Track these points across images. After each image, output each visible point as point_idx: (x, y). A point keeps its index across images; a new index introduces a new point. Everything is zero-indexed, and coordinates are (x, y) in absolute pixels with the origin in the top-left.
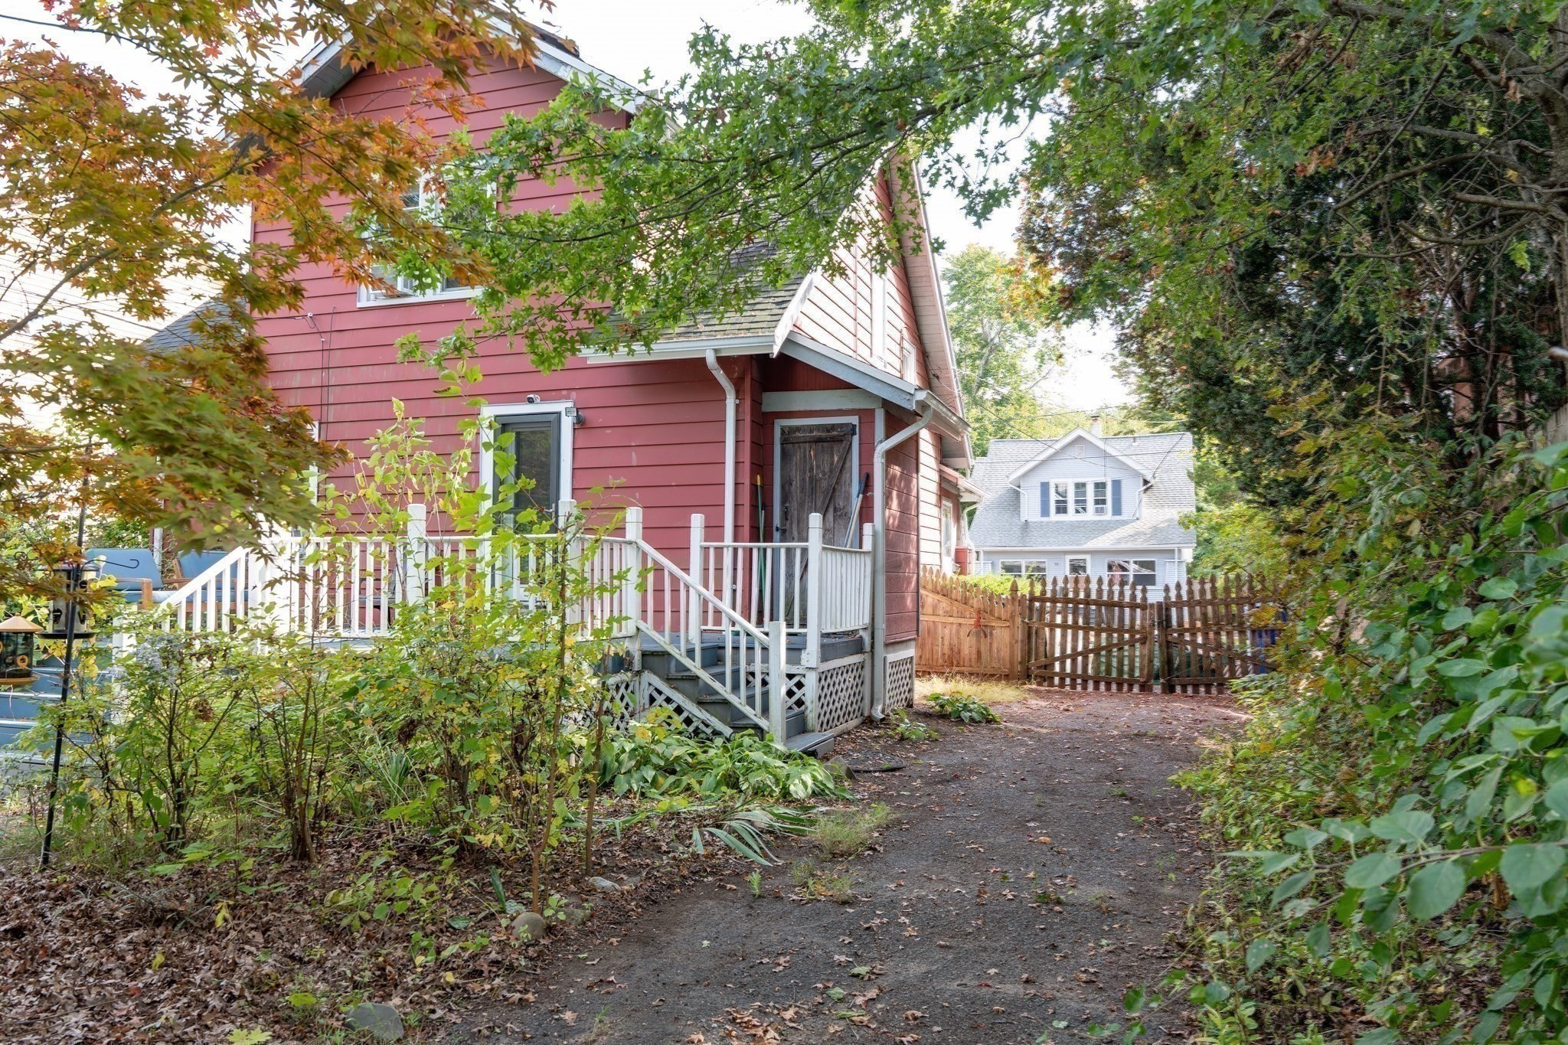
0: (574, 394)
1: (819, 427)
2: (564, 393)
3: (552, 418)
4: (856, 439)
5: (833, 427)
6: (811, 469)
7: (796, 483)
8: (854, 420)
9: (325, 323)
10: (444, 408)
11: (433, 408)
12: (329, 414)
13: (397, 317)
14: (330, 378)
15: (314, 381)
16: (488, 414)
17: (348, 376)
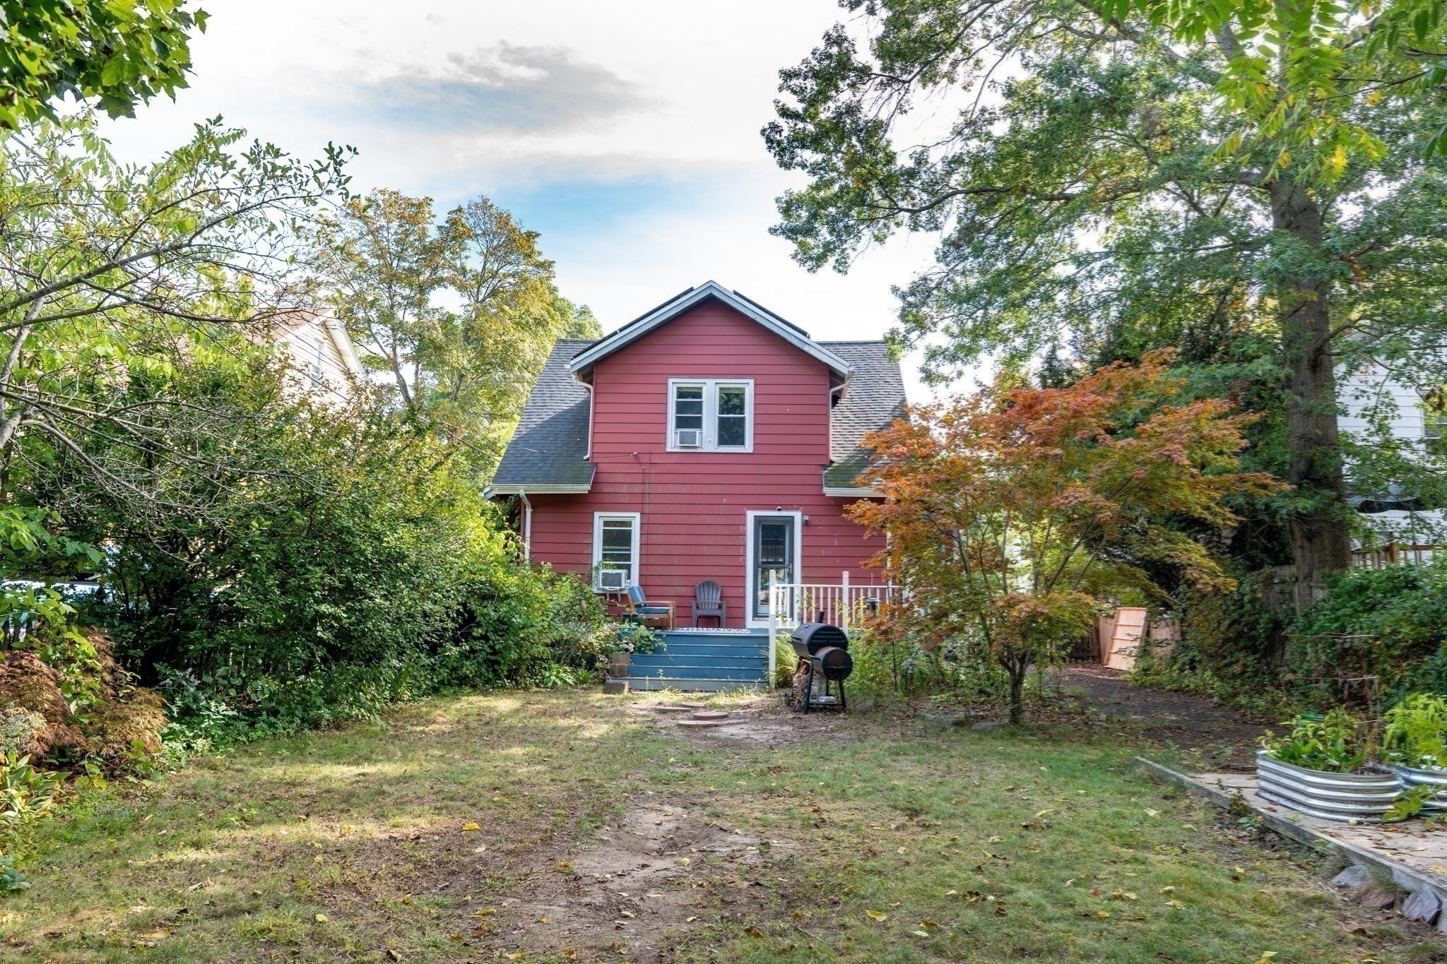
0: (801, 507)
2: (795, 506)
3: (789, 519)
9: (644, 459)
10: (722, 510)
11: (715, 509)
12: (647, 509)
13: (691, 459)
14: (647, 488)
15: (636, 490)
16: (751, 515)
17: (660, 489)
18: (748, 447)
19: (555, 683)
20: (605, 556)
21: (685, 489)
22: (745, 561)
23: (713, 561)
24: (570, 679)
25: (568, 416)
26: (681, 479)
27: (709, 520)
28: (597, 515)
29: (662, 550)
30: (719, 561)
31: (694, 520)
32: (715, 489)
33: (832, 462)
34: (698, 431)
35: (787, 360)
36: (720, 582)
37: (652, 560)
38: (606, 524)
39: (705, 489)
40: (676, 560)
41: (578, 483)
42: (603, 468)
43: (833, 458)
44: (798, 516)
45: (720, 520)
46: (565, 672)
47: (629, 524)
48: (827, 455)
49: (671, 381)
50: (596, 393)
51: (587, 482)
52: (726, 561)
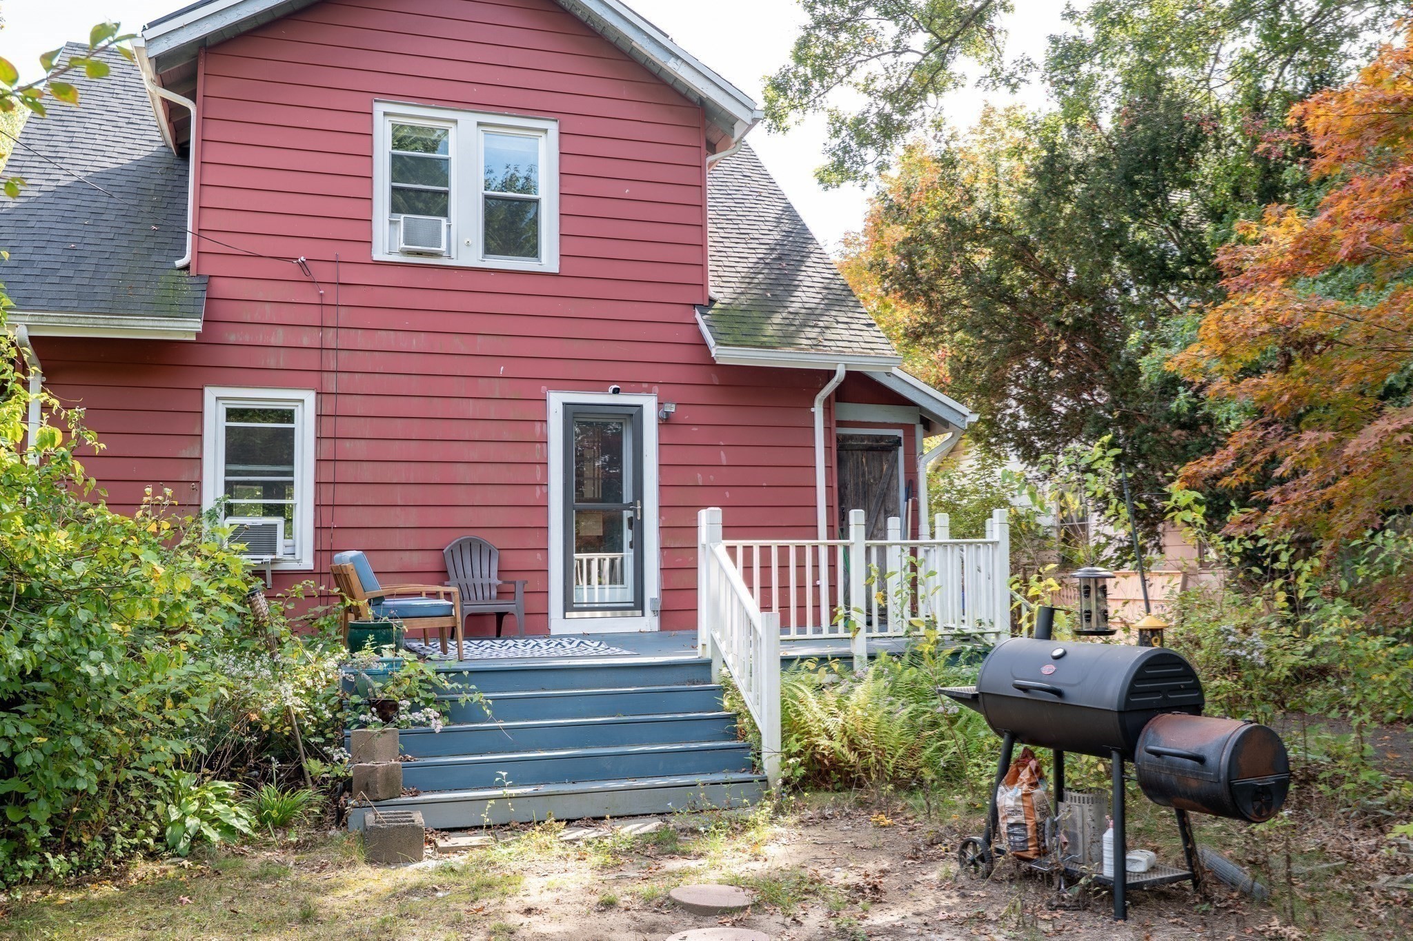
0: (656, 388)
1: (869, 437)
2: (645, 386)
3: (633, 410)
4: (901, 450)
5: (882, 438)
6: (863, 474)
7: (851, 487)
8: (899, 433)
9: (323, 272)
10: (497, 388)
11: (483, 387)
12: (331, 383)
13: (429, 279)
14: (330, 338)
15: (306, 342)
16: (556, 401)
17: (361, 340)
18: (548, 259)
19: (199, 837)
20: (229, 487)
21: (417, 342)
22: (546, 496)
23: (478, 496)
24: (242, 821)
25: (120, 180)
26: (407, 321)
27: (471, 409)
28: (210, 394)
29: (367, 473)
30: (493, 496)
31: (438, 408)
32: (481, 345)
33: (712, 301)
34: (444, 220)
35: (624, 91)
36: (496, 540)
37: (345, 494)
38: (232, 414)
39: (459, 345)
40: (398, 495)
41: (171, 315)
42: (223, 288)
43: (712, 292)
44: (649, 404)
45: (493, 410)
46: (221, 797)
47: (287, 416)
48: (703, 286)
49: (379, 109)
50: (204, 119)
51: (192, 315)
52: (507, 496)
